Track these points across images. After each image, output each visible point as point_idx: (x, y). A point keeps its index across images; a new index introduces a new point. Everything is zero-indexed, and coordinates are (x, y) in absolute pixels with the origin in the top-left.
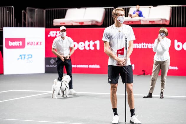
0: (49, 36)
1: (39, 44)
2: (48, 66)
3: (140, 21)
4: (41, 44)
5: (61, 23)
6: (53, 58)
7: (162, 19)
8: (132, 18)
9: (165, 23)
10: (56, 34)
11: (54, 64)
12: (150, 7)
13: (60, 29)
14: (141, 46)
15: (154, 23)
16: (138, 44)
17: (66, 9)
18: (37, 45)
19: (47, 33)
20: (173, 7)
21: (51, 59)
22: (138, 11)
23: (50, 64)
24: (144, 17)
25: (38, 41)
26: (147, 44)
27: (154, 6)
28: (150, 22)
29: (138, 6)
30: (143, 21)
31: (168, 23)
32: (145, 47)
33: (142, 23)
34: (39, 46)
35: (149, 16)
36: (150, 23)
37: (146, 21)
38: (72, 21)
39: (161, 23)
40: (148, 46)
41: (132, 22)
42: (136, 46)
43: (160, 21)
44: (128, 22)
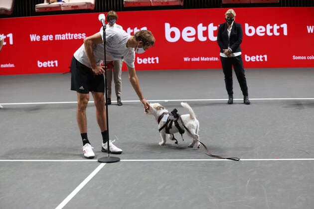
3: (60, 6)
7: (87, 3)
8: (50, 3)
9: (89, 8)
14: (64, 37)
15: (77, 9)
16: (61, 35)
24: (63, 2)
26: (72, 35)
28: (72, 7)
30: (63, 6)
31: (93, 8)
32: (70, 38)
33: (63, 9)
35: (69, 1)
36: (73, 9)
37: (68, 6)
39: (86, 7)
40: (73, 36)
41: (51, 8)
42: (58, 37)
43: (85, 5)
44: (46, 8)
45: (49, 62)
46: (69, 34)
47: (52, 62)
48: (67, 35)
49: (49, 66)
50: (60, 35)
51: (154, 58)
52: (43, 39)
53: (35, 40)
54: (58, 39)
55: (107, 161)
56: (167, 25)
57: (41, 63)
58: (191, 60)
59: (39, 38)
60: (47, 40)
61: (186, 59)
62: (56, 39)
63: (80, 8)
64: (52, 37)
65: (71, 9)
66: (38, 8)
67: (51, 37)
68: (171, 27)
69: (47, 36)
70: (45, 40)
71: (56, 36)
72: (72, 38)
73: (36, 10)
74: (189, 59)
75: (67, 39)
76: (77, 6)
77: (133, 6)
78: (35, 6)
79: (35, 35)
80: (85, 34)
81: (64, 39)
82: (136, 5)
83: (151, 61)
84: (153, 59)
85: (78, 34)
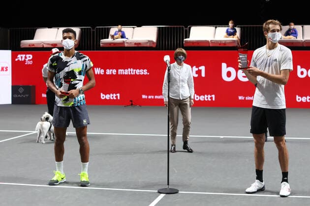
0: (17, 60)
1: (5, 69)
2: (16, 96)
3: (124, 42)
4: (7, 70)
5: (29, 45)
6: (22, 87)
7: (149, 41)
8: (114, 39)
9: (152, 45)
10: (26, 57)
11: (23, 93)
12: (134, 28)
13: (52, 52)
14: (127, 72)
15: (140, 46)
17: (35, 28)
18: (2, 72)
19: (14, 57)
20: (159, 28)
21: (19, 87)
22: (120, 31)
23: (19, 93)
24: (127, 39)
25: (3, 66)
26: (134, 70)
27: (138, 27)
28: (135, 44)
29: (120, 26)
30: (127, 43)
31: (154, 46)
32: (132, 74)
33: (126, 45)
34: (4, 72)
35: (132, 38)
36: (136, 46)
37: (131, 43)
38: (42, 42)
39: (148, 45)
40: (135, 72)
41: (115, 44)
42: (121, 71)
43: (147, 43)
44: (110, 44)
45: (111, 95)
46: (132, 70)
47: (115, 95)
48: (129, 70)
49: (112, 98)
50: (123, 70)
51: (211, 95)
52: (107, 73)
53: (99, 73)
54: (121, 74)
55: (167, 192)
56: (224, 65)
57: (104, 95)
58: (245, 98)
59: (103, 71)
60: (111, 73)
61: (240, 98)
62: (119, 73)
63: (142, 46)
64: (116, 71)
65: (134, 46)
66: (102, 43)
67: (114, 71)
68: (227, 67)
69: (111, 70)
70: (109, 74)
71: (119, 70)
72: (134, 73)
73: (101, 45)
74: (243, 98)
75: (130, 74)
76: (140, 44)
77: (193, 45)
78: (100, 41)
79: (100, 69)
80: (146, 70)
81: (127, 74)
82: (196, 45)
83: (207, 98)
84: (209, 96)
85: (140, 70)
